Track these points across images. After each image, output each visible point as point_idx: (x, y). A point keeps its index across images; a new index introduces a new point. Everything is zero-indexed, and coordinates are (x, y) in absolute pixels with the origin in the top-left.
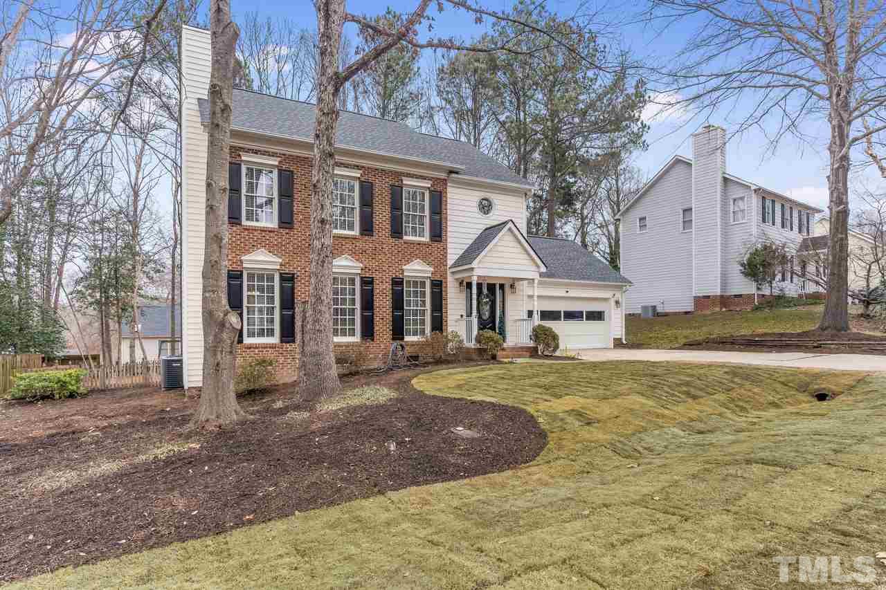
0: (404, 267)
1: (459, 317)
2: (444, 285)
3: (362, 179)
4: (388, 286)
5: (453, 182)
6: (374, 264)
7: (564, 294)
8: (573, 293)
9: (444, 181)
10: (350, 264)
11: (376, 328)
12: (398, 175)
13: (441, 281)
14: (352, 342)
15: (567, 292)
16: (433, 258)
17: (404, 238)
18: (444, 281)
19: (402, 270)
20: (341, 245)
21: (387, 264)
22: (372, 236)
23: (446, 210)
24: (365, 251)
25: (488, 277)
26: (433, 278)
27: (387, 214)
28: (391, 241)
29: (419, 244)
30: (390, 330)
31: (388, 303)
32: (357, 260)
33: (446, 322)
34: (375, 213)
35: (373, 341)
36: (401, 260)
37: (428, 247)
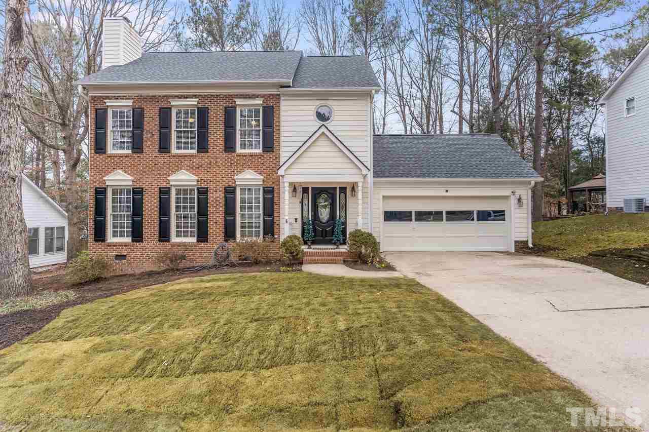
0: (236, 177)
1: (293, 221)
2: (276, 191)
3: (200, 106)
4: (221, 195)
5: (286, 95)
6: (208, 176)
7: (443, 194)
8: (453, 192)
9: (277, 97)
10: (187, 177)
11: (210, 231)
12: (231, 97)
13: (273, 188)
14: (189, 243)
15: (447, 191)
16: (265, 167)
17: (237, 152)
18: (276, 187)
19: (234, 179)
20: (181, 162)
21: (221, 175)
22: (208, 152)
23: (280, 122)
24: (201, 166)
25: (300, 182)
26: (265, 185)
27: (221, 133)
28: (224, 155)
29: (251, 156)
30: (223, 233)
31: (222, 209)
32: (193, 174)
33: (278, 225)
34: (211, 133)
35: (207, 242)
36: (233, 172)
37: (260, 158)
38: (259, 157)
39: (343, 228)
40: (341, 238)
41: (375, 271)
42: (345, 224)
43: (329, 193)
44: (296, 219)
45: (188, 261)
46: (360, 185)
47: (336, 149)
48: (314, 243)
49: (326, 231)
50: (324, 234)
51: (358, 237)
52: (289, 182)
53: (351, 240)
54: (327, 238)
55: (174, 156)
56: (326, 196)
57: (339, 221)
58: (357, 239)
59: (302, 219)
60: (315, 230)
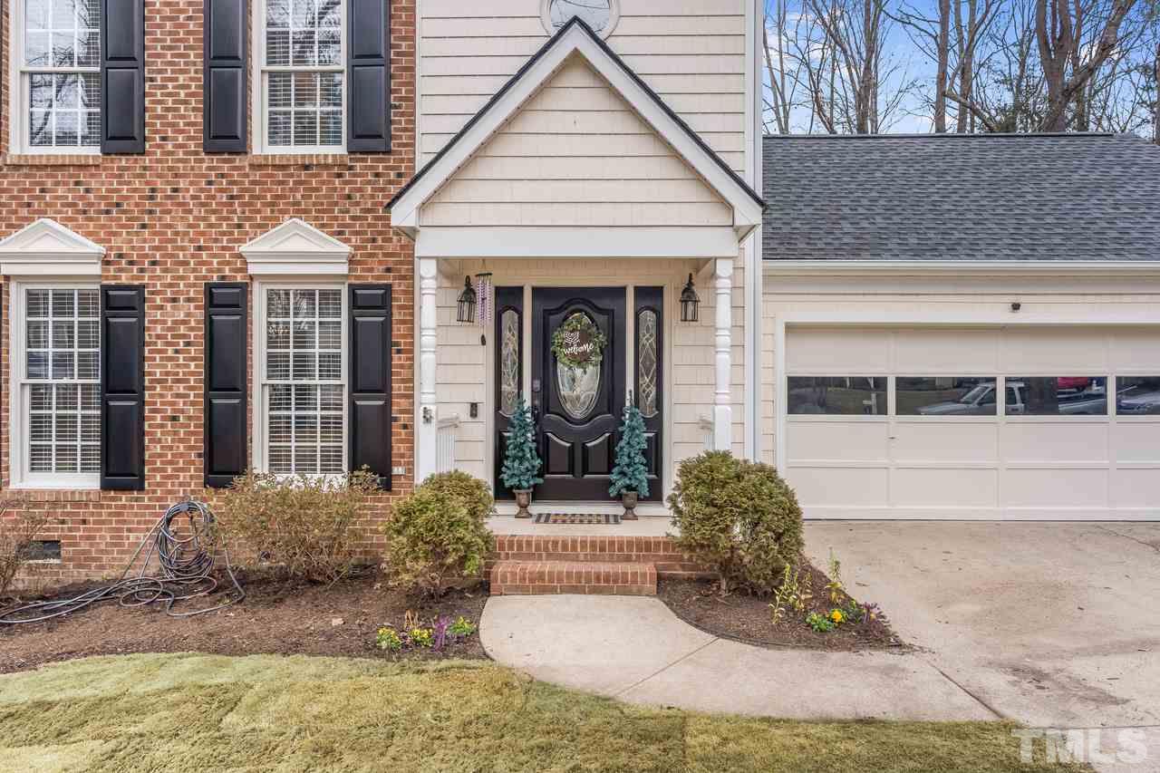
0: (244, 248)
1: (464, 413)
2: (399, 300)
4: (192, 314)
6: (146, 244)
7: (1003, 316)
8: (1038, 311)
10: (65, 248)
11: (152, 449)
13: (388, 288)
14: (73, 493)
15: (1016, 307)
16: (356, 211)
17: (256, 150)
18: (398, 287)
19: (240, 256)
20: (43, 191)
21: (191, 241)
22: (143, 153)
23: (413, 39)
24: (118, 205)
25: (484, 260)
26: (357, 277)
27: (192, 79)
28: (205, 165)
29: (306, 167)
30: (199, 455)
31: (193, 367)
32: (88, 234)
33: (405, 427)
34: (152, 80)
35: (141, 489)
36: (239, 226)
37: (339, 176)
38: (336, 170)
39: (648, 440)
40: (644, 476)
41: (809, 646)
42: (655, 424)
43: (600, 311)
44: (474, 406)
45: (70, 560)
46: (724, 269)
47: (630, 125)
48: (538, 494)
49: (585, 449)
50: (579, 460)
51: (724, 484)
52: (437, 258)
53: (689, 499)
54: (586, 476)
55: (17, 167)
56: (586, 320)
57: (633, 415)
58: (720, 495)
59: (498, 406)
60: (544, 447)
